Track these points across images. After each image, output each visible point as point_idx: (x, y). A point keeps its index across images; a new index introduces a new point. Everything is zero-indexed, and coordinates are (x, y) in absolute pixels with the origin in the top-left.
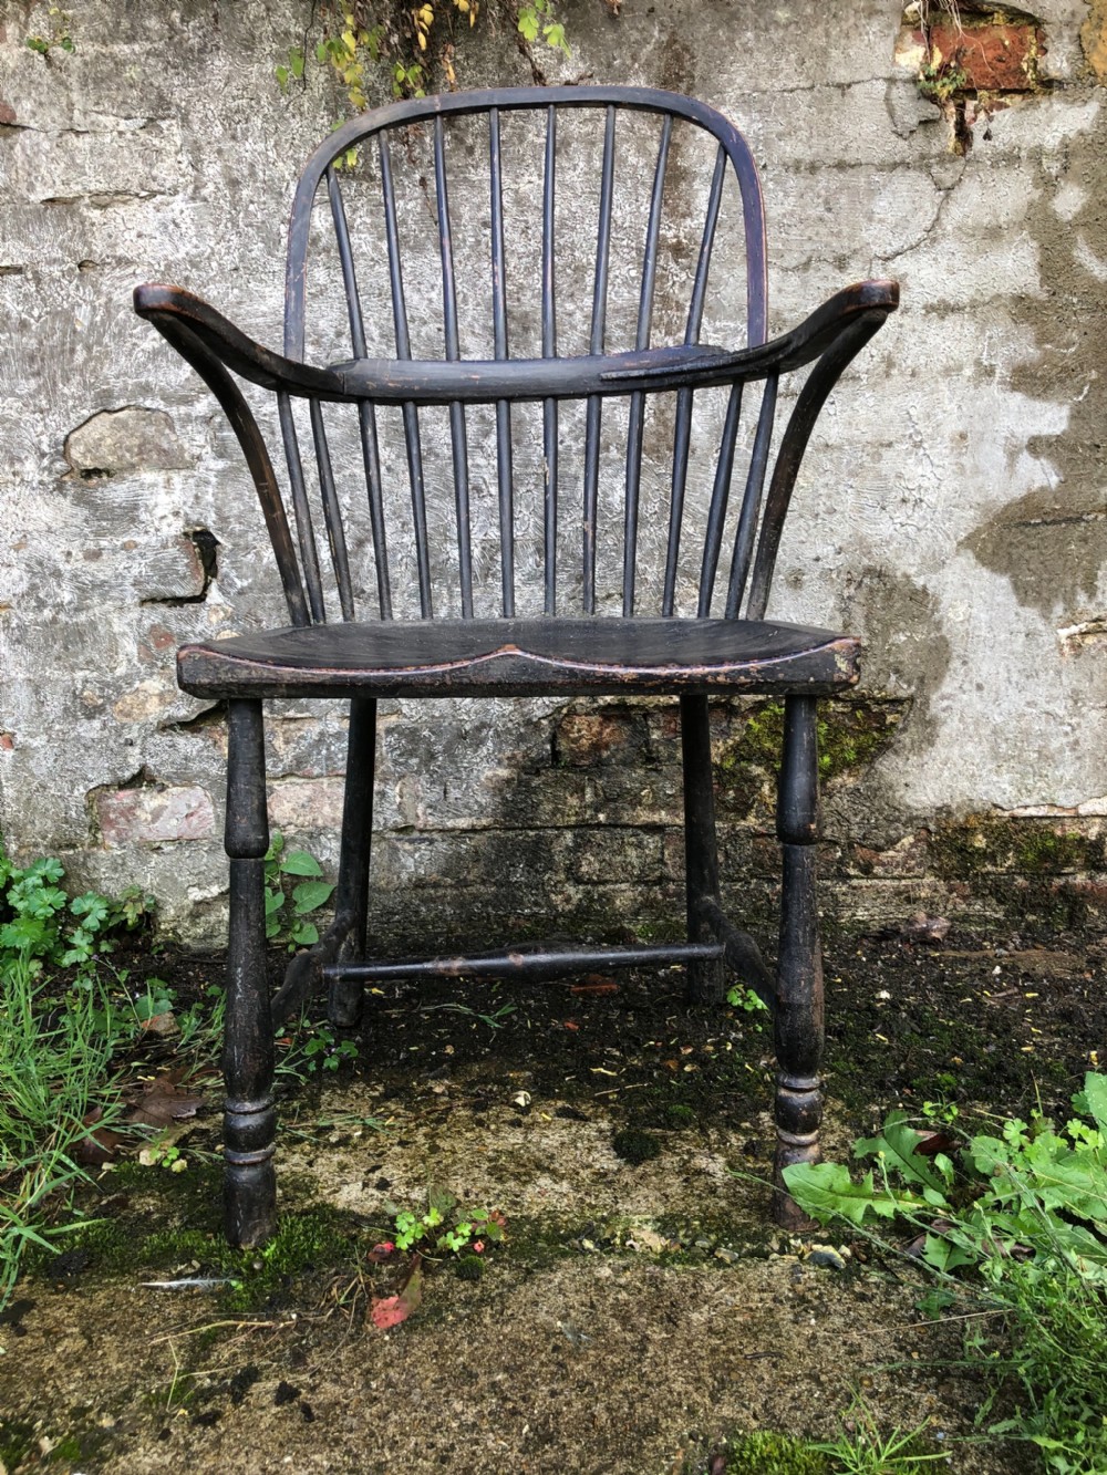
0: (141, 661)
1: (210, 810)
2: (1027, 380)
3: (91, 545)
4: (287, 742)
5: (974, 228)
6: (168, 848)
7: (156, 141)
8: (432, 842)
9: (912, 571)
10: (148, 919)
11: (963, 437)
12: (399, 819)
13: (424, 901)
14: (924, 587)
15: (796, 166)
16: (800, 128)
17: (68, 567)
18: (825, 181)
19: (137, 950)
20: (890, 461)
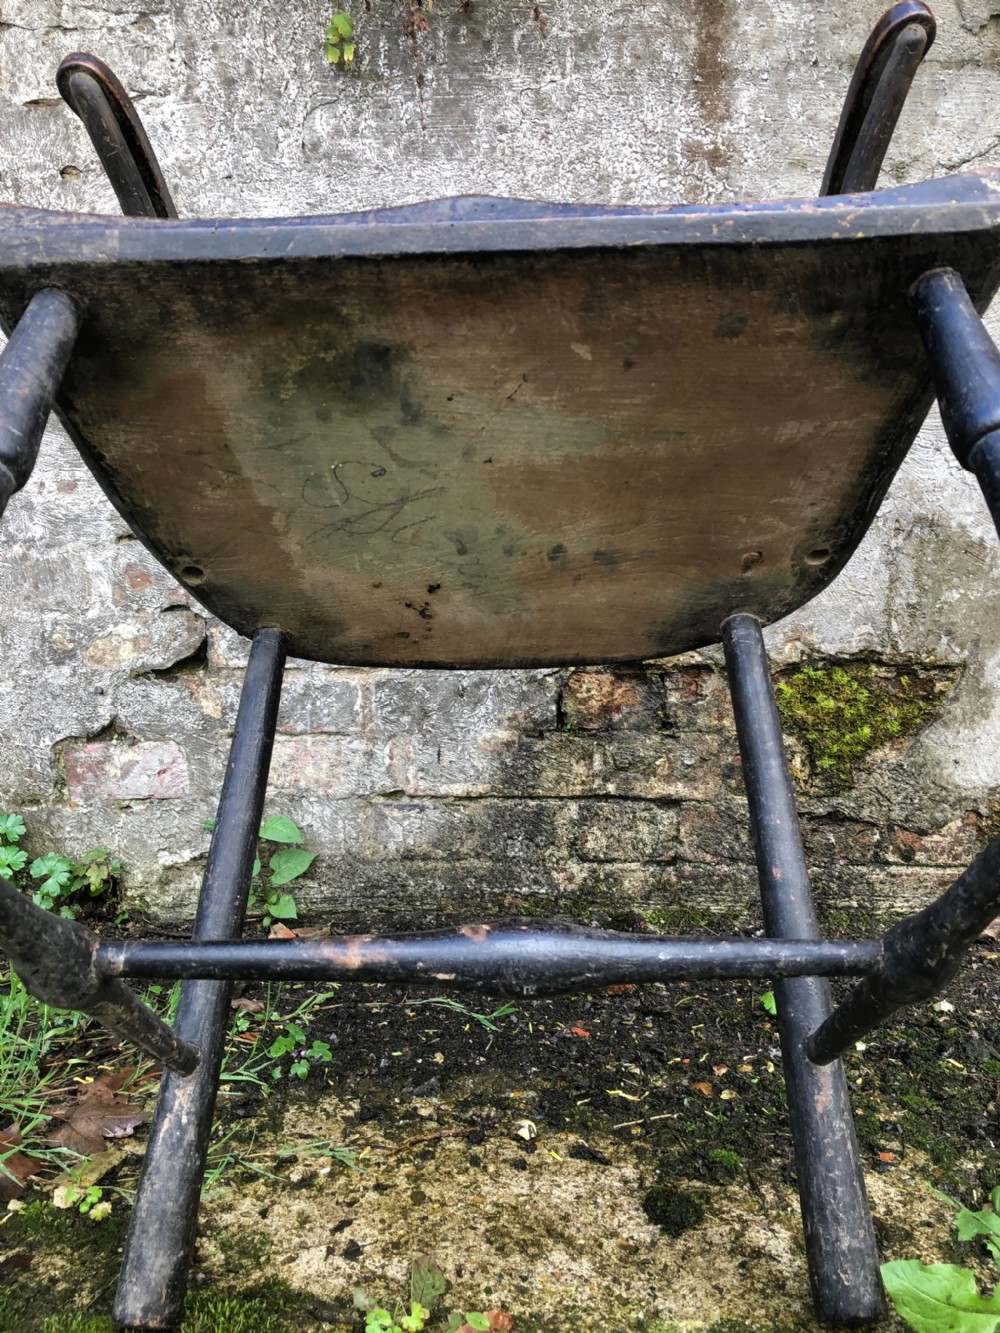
0: (115, 603)
1: (184, 767)
3: (65, 476)
6: (137, 807)
7: (148, 38)
8: (422, 809)
9: (968, 521)
10: (114, 885)
12: (388, 782)
13: (412, 874)
14: (982, 540)
15: (851, 62)
16: (857, 21)
17: (40, 499)
19: (101, 918)
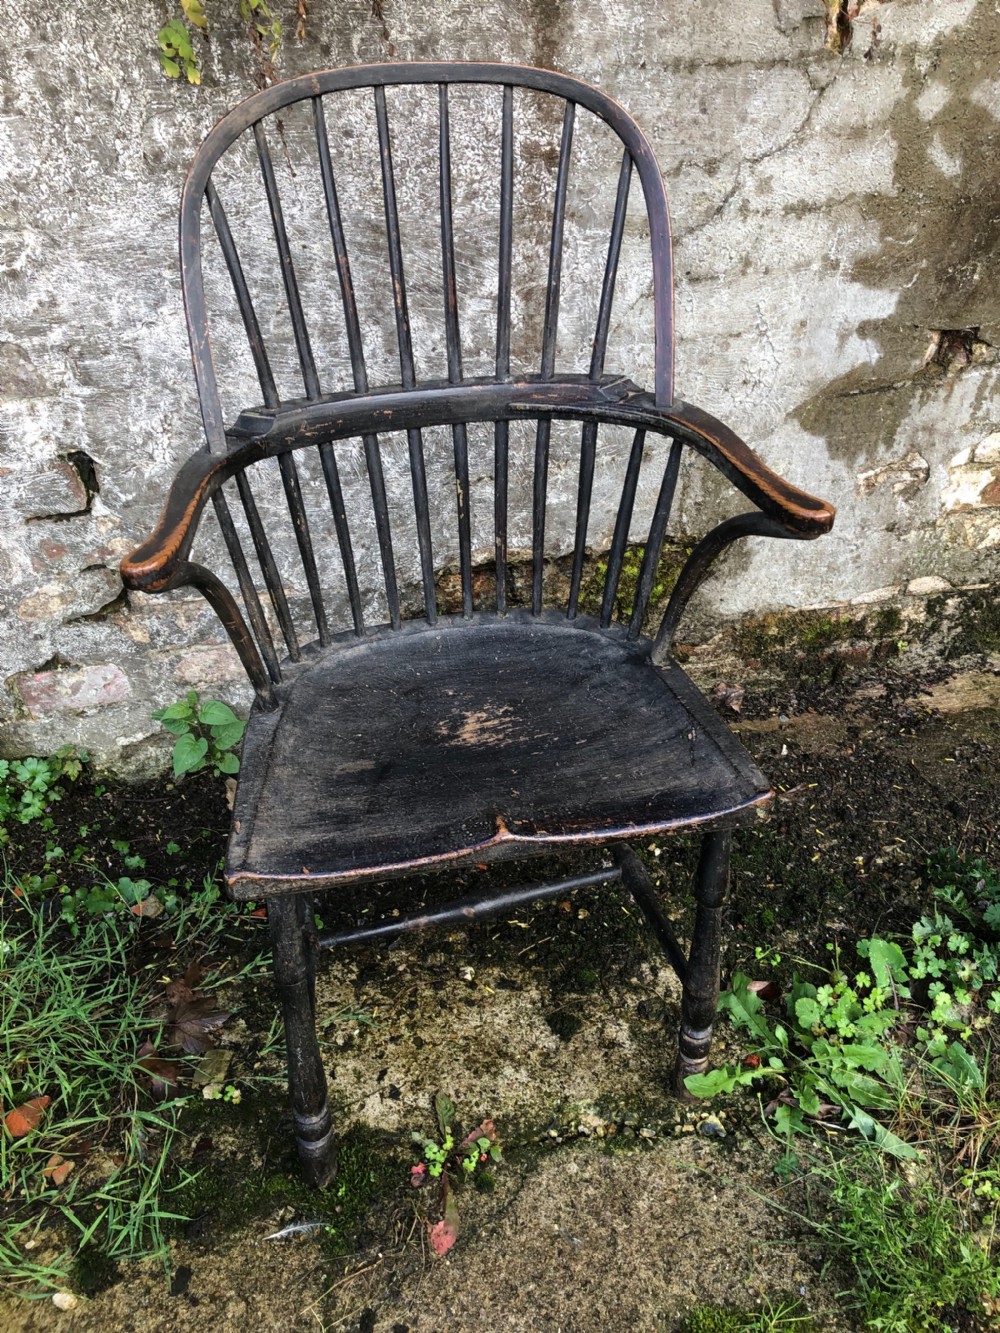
0: (36, 570)
1: (125, 679)
2: (867, 272)
4: (189, 620)
5: (841, 128)
6: (91, 712)
10: (87, 767)
11: (803, 324)
15: (676, 65)
16: (684, 23)
18: (703, 80)
19: (82, 793)
20: (736, 349)
